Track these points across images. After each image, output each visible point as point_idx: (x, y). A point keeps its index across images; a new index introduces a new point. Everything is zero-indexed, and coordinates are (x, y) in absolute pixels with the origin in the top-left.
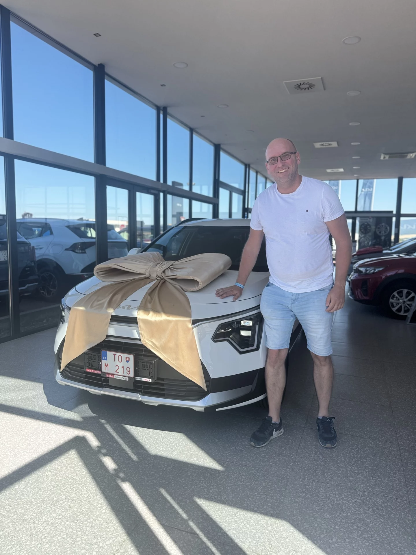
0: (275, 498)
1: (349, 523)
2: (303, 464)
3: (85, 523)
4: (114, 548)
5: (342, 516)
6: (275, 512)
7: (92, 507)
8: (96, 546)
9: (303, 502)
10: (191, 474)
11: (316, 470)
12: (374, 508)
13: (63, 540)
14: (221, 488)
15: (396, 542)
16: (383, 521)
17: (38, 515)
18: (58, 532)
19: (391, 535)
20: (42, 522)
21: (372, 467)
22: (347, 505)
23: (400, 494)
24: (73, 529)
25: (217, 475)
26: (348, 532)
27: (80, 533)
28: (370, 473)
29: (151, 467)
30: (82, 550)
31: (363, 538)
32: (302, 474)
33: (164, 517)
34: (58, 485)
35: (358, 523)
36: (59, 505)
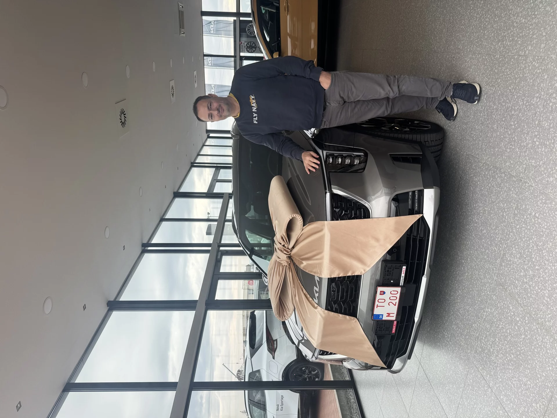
0: (482, 167)
1: (501, 109)
3: (497, 325)
4: (515, 303)
5: (496, 113)
6: (492, 169)
8: (513, 317)
11: (462, 129)
12: (491, 85)
13: (508, 344)
15: (515, 72)
16: (500, 80)
17: (491, 363)
18: (503, 347)
19: (510, 76)
20: (496, 360)
23: (481, 60)
24: (501, 336)
26: (507, 111)
27: (504, 330)
30: (515, 329)
31: (511, 99)
33: (494, 261)
35: (501, 101)
36: (485, 346)
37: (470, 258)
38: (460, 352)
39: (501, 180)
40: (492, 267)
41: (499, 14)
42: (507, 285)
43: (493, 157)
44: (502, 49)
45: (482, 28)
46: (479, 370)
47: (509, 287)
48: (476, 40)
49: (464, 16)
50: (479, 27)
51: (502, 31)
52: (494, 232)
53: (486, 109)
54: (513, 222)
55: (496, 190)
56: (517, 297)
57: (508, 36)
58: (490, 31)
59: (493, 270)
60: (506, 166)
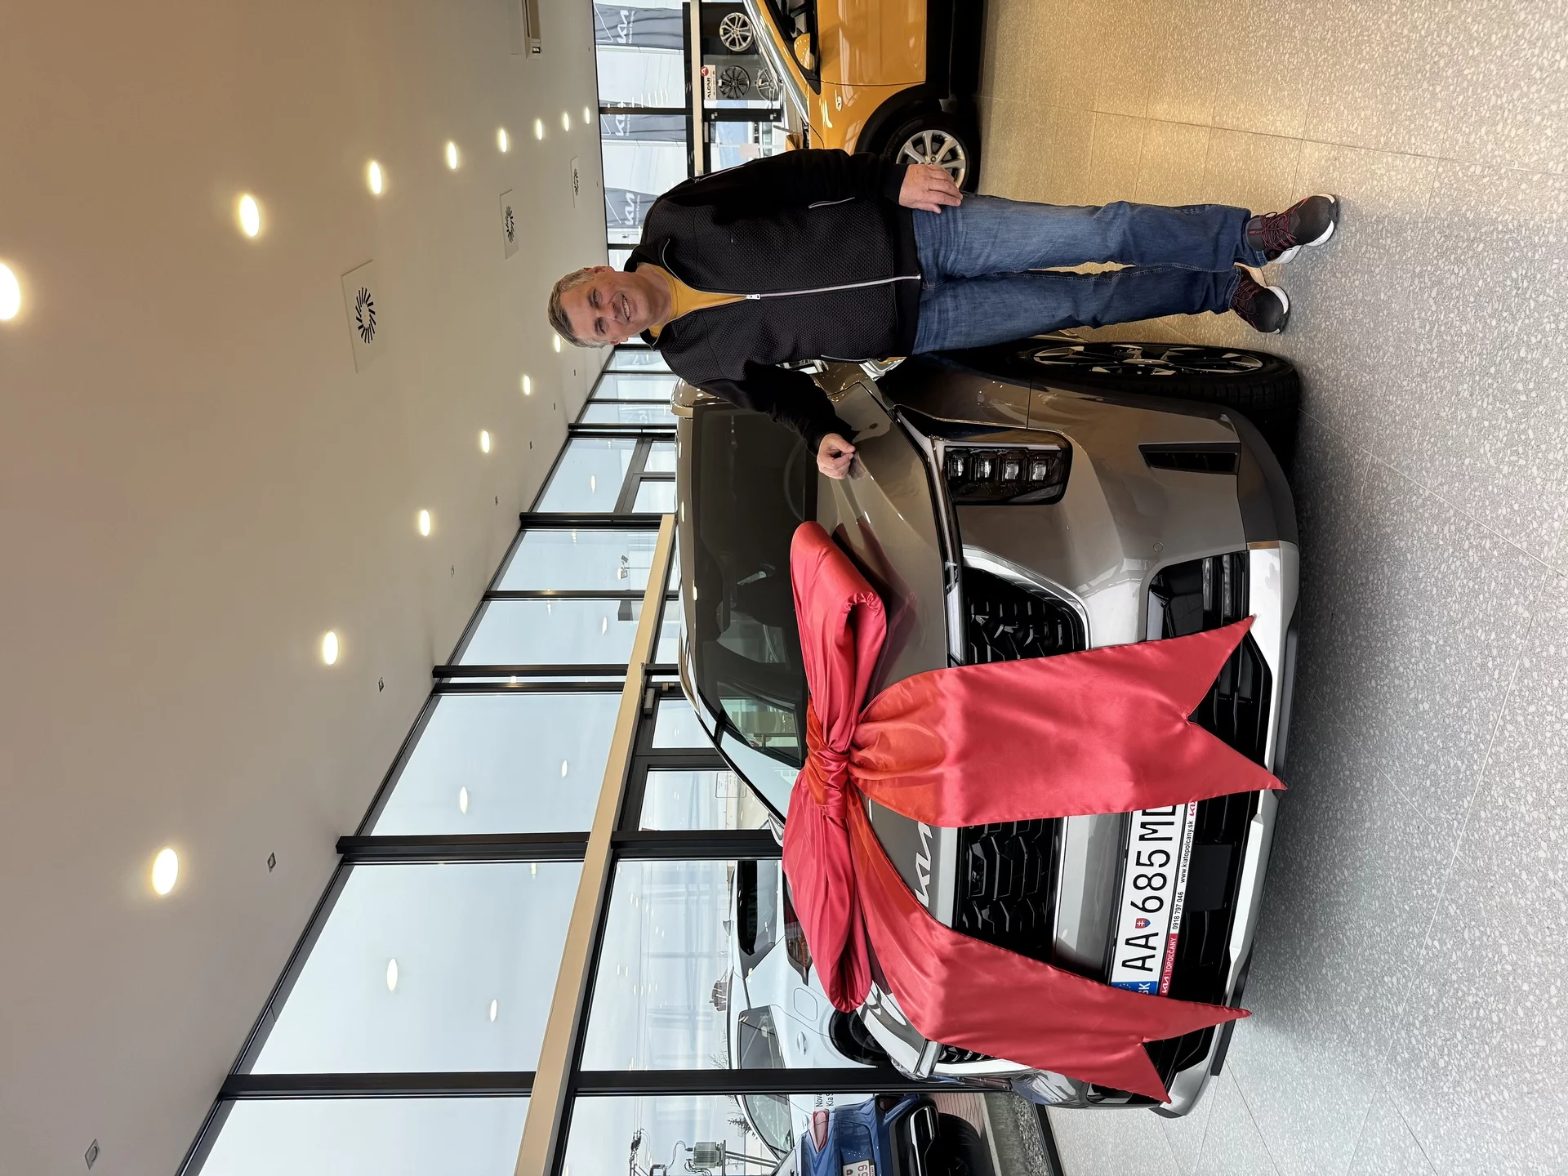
0: (1421, 511)
1: (1484, 336)
3: (1460, 994)
4: (1517, 938)
5: (1467, 348)
6: (1453, 520)
8: (1511, 979)
12: (1452, 258)
13: (1494, 1054)
15: (1531, 227)
16: (1482, 245)
17: (1439, 1101)
18: (1477, 1062)
19: (1515, 235)
20: (1456, 1095)
23: (1421, 177)
24: (1473, 1026)
26: (1505, 346)
27: (1482, 1011)
30: (1517, 1014)
31: (1518, 311)
33: (1454, 801)
35: (1485, 314)
36: (1421, 1048)
37: (1378, 780)
38: (1344, 1050)
39: (1482, 558)
40: (1448, 816)
41: (1482, 34)
42: (1492, 878)
43: (1457, 484)
44: (1489, 147)
45: (1428, 75)
46: (1403, 1112)
47: (1500, 885)
48: (1407, 110)
49: (1368, 30)
50: (1418, 72)
51: (1491, 92)
52: (1454, 713)
53: (1435, 330)
54: (1516, 693)
55: (1463, 586)
56: (1524, 921)
57: (1510, 107)
58: (1452, 88)
59: (1450, 827)
60: (1498, 517)
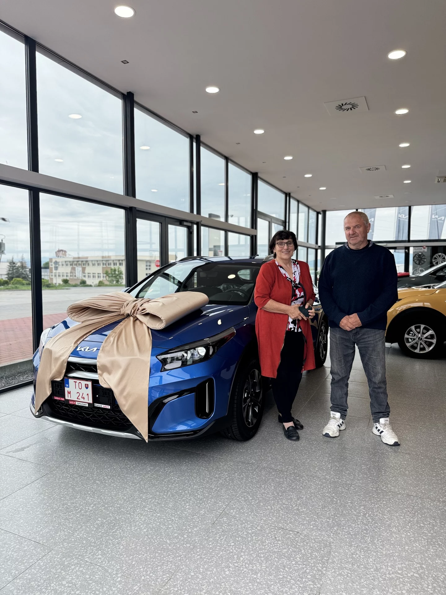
2: (349, 528)
7: (107, 574)
9: (349, 575)
10: (219, 538)
11: (364, 536)
14: (253, 555)
21: (432, 534)
22: (401, 580)
25: (249, 539)
28: (429, 540)
29: (175, 528)
32: (348, 540)
34: (70, 547)
36: (70, 571)
46: (40, 561)
